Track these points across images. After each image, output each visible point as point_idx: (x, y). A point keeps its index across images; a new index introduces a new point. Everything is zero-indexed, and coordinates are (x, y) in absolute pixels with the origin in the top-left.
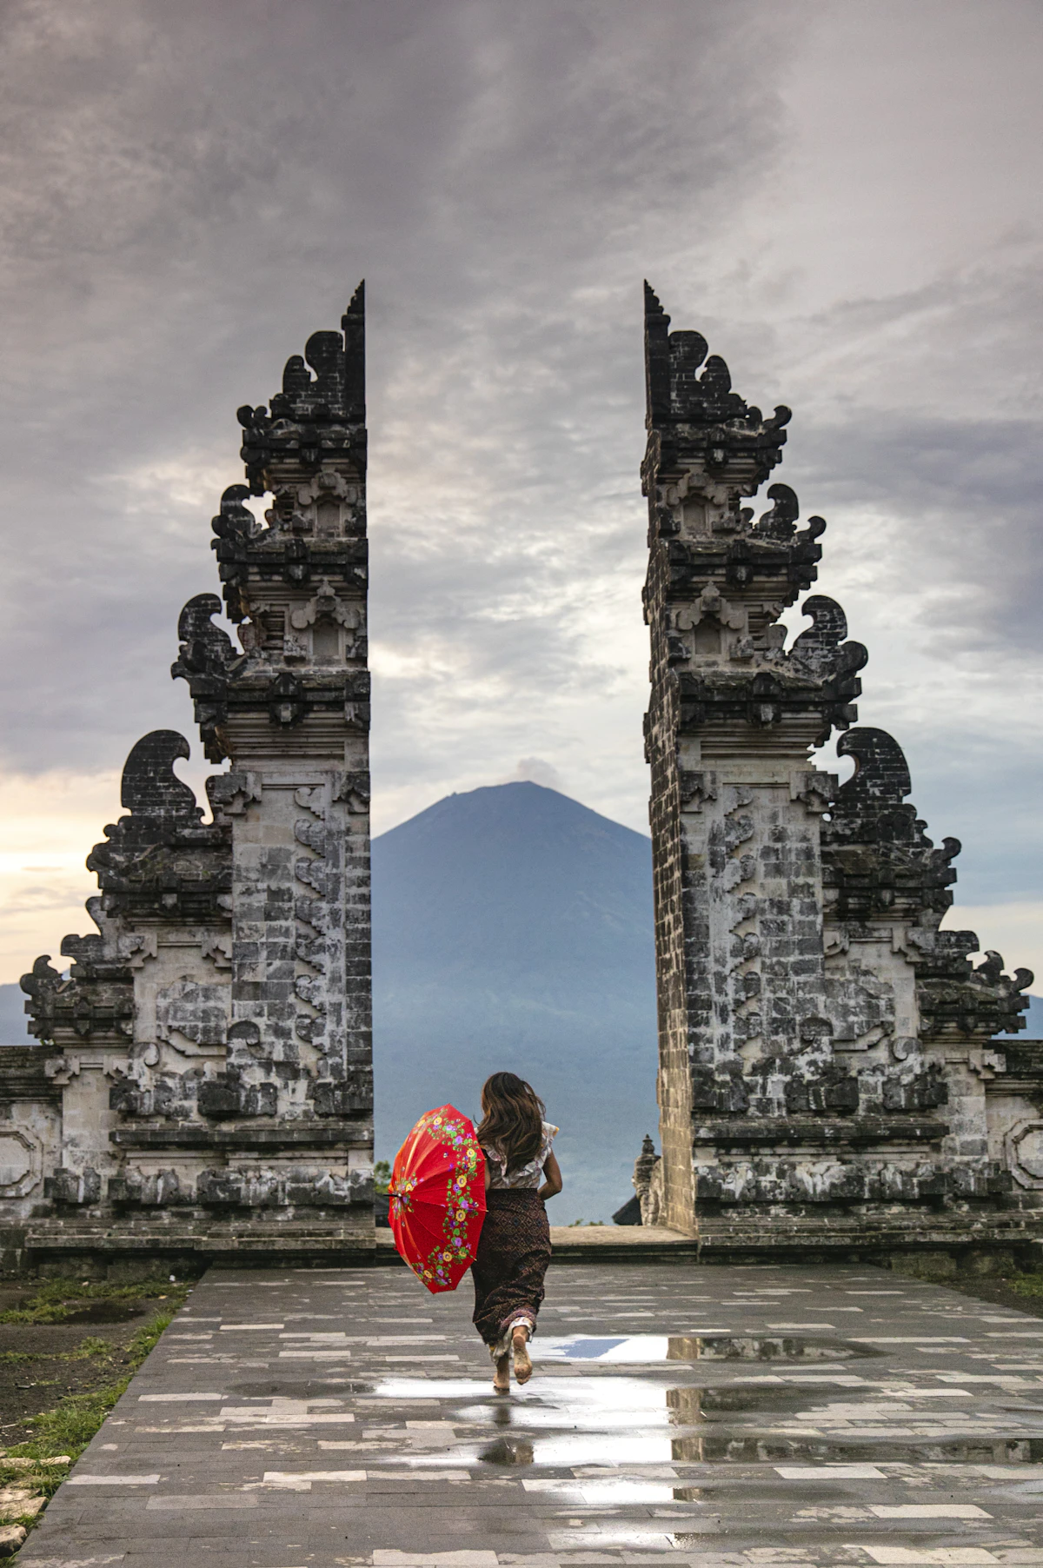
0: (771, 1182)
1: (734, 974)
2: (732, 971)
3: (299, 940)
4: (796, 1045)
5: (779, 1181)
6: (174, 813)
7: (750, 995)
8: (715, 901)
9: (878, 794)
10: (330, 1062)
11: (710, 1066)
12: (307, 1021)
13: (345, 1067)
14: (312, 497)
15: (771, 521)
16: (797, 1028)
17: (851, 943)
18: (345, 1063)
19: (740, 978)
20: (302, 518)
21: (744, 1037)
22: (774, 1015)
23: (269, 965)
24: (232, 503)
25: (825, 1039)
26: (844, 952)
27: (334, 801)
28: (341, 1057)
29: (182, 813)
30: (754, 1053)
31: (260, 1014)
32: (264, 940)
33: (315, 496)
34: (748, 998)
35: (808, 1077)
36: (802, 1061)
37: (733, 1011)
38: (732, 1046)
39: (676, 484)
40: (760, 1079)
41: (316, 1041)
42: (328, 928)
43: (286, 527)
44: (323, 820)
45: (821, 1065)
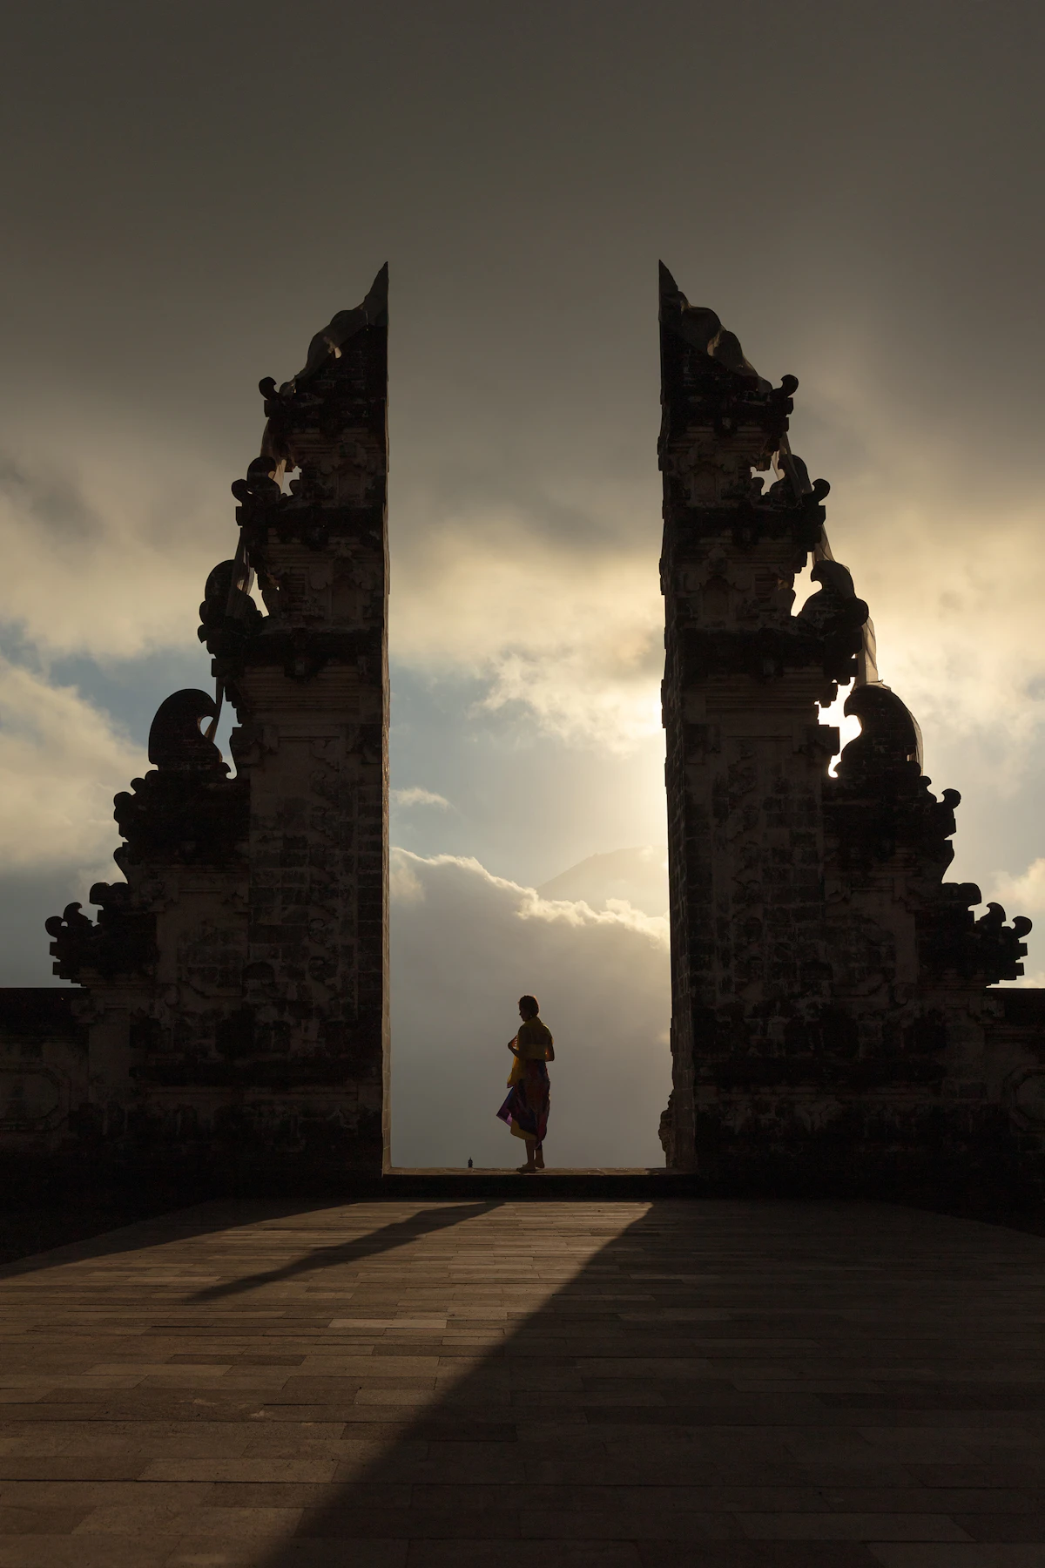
0: (770, 1120)
1: (736, 920)
2: (734, 917)
3: (313, 886)
4: (797, 989)
5: (778, 1119)
6: (199, 767)
7: (751, 940)
8: (718, 849)
9: (883, 751)
10: (342, 1002)
11: (712, 1007)
12: (320, 962)
13: (356, 1007)
14: (333, 467)
15: (781, 489)
16: (798, 972)
17: (852, 892)
18: (356, 1002)
19: (742, 923)
20: (323, 487)
21: (745, 980)
22: (776, 959)
23: (285, 909)
24: (258, 474)
25: (825, 983)
26: (846, 900)
27: (348, 753)
28: (352, 997)
29: (208, 767)
30: (754, 995)
31: (274, 957)
32: (279, 885)
33: (336, 466)
34: (749, 943)
35: (808, 1018)
36: (802, 1004)
37: (735, 955)
38: (733, 989)
39: (687, 453)
40: (760, 1021)
41: (329, 982)
42: (341, 874)
43: (308, 495)
44: (338, 770)
45: (820, 1007)
